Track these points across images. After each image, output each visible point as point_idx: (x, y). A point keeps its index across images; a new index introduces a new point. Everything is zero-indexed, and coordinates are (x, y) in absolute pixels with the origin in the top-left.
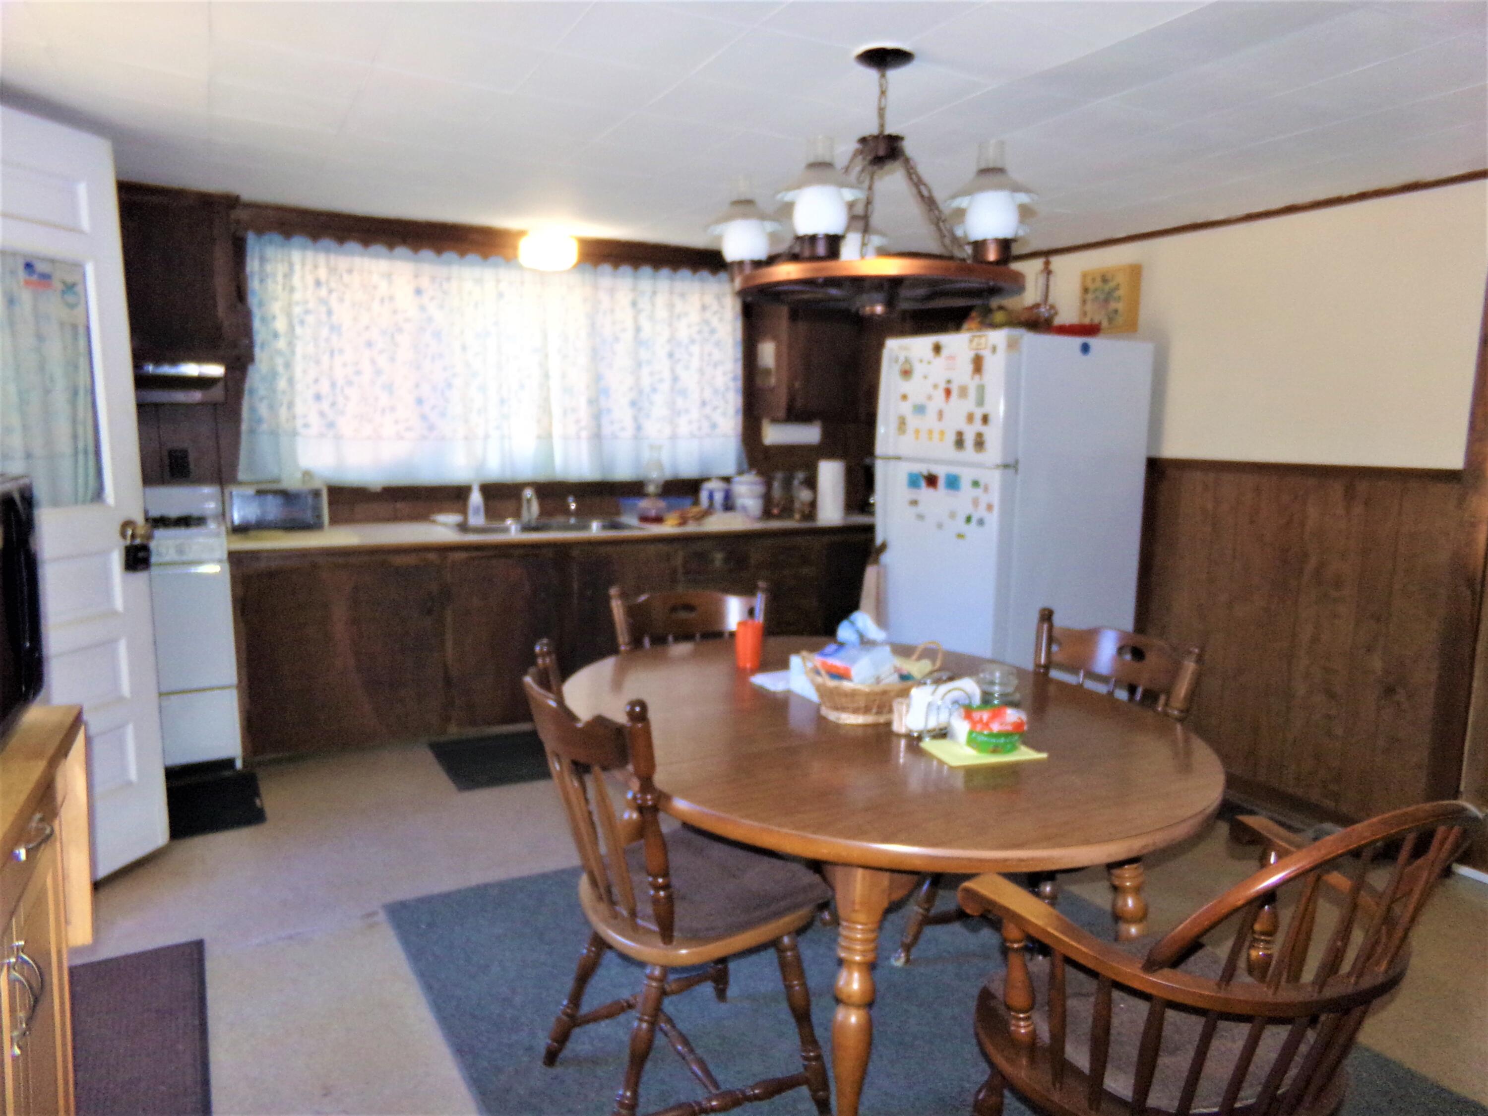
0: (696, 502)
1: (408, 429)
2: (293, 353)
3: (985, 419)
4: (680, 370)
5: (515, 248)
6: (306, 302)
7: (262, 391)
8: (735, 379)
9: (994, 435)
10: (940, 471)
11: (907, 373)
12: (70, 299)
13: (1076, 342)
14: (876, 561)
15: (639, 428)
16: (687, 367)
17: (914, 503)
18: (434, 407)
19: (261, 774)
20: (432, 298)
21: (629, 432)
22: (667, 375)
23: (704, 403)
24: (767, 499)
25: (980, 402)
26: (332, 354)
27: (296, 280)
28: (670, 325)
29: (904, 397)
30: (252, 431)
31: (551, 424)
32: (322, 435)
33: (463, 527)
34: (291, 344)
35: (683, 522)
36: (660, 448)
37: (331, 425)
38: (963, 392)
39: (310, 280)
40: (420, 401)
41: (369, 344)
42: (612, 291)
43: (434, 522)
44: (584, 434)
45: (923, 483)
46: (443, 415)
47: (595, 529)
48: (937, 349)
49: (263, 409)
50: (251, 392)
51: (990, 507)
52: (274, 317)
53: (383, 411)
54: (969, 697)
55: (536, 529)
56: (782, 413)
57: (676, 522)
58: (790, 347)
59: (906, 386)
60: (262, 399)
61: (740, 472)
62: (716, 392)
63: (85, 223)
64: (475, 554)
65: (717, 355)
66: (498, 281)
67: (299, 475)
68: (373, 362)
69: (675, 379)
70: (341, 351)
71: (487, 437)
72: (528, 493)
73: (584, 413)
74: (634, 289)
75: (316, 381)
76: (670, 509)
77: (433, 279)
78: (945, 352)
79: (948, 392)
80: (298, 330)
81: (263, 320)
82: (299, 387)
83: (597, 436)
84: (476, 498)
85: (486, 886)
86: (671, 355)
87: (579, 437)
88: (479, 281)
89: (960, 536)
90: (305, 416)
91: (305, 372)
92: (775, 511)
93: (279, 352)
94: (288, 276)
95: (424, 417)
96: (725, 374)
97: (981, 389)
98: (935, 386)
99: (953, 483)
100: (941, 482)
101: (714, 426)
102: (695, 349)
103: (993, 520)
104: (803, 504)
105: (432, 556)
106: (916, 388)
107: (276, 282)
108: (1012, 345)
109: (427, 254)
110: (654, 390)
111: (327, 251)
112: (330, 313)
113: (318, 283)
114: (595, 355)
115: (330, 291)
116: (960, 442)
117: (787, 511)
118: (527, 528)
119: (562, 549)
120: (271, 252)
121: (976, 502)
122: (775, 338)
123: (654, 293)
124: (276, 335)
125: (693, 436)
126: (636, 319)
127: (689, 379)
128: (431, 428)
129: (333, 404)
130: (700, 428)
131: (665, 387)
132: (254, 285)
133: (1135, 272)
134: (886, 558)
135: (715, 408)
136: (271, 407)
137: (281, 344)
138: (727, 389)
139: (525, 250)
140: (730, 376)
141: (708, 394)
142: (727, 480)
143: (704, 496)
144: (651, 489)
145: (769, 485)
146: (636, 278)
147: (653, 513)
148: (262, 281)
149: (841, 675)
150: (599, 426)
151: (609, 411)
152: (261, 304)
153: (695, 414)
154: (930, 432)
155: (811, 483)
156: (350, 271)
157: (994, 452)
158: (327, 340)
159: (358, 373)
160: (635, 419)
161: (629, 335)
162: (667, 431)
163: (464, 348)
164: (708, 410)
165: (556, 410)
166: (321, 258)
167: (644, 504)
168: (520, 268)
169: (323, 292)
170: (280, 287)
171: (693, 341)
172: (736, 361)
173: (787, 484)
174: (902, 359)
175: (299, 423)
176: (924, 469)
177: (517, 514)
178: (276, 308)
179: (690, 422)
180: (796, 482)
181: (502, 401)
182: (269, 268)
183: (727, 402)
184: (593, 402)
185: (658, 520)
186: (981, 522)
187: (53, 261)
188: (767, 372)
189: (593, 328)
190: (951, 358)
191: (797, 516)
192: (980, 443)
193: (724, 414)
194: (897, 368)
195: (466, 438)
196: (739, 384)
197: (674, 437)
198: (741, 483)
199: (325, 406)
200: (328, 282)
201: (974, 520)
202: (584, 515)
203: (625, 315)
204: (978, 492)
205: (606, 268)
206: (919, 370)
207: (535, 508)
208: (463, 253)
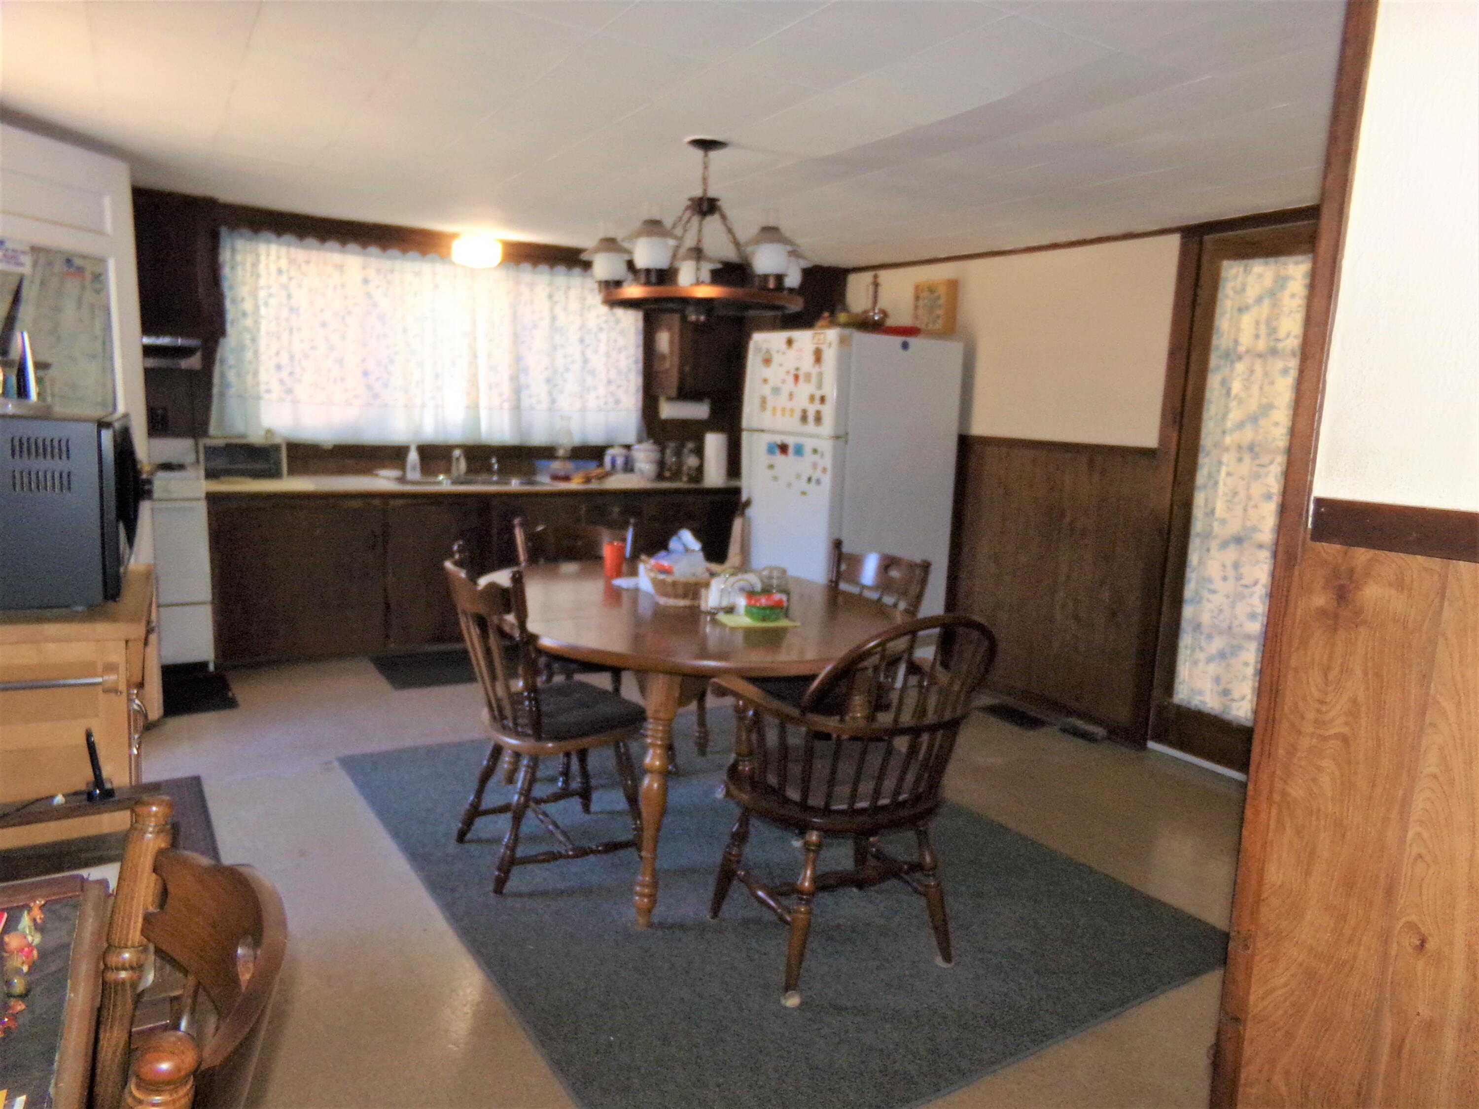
0: (601, 464)
1: (356, 397)
2: (258, 330)
3: (823, 399)
4: (589, 353)
5: (449, 248)
6: (269, 287)
7: (231, 360)
8: (636, 362)
9: (828, 411)
10: (790, 441)
11: (767, 361)
12: (98, 286)
13: (899, 340)
14: (743, 514)
15: (553, 401)
16: (596, 351)
17: (771, 467)
18: (378, 379)
19: (230, 676)
20: (378, 287)
21: (544, 405)
22: (578, 357)
23: (609, 382)
24: (661, 464)
25: (819, 386)
26: (291, 331)
27: (262, 268)
28: (581, 315)
29: (765, 381)
30: (222, 395)
31: (478, 397)
32: (281, 400)
33: (402, 480)
34: (257, 323)
35: (588, 480)
36: (569, 419)
37: (290, 391)
38: (808, 377)
39: (273, 269)
40: (366, 374)
41: (324, 325)
42: (532, 286)
43: (377, 475)
44: (506, 405)
45: (777, 451)
46: (386, 385)
47: (515, 485)
48: (790, 342)
49: (231, 376)
50: (222, 361)
51: (824, 470)
52: (243, 300)
53: (335, 381)
54: (752, 586)
55: (462, 483)
56: (673, 392)
57: (580, 480)
58: (682, 336)
59: (768, 372)
60: (230, 367)
61: (640, 441)
62: (619, 372)
63: (109, 226)
64: (409, 501)
65: (621, 342)
66: (434, 274)
67: (262, 433)
68: (327, 339)
69: (585, 361)
70: (299, 330)
71: (424, 405)
72: (457, 453)
73: (506, 388)
74: (550, 284)
75: (278, 354)
76: (577, 469)
77: (379, 271)
78: (795, 345)
79: (797, 377)
80: (263, 310)
81: (234, 301)
82: (263, 358)
83: (517, 408)
84: (413, 457)
85: (416, 749)
86: (582, 341)
87: (502, 408)
88: (418, 274)
89: (804, 493)
90: (268, 383)
91: (268, 346)
92: (667, 474)
93: (247, 329)
94: (255, 265)
95: (369, 387)
96: (627, 358)
97: (820, 376)
98: (788, 372)
99: (799, 450)
100: (791, 450)
101: (617, 402)
102: (603, 336)
103: (827, 479)
104: (690, 468)
105: (377, 502)
106: (774, 374)
107: (244, 269)
108: (843, 341)
109: (374, 250)
110: (567, 370)
111: (289, 245)
112: (289, 296)
113: (280, 272)
114: (516, 339)
115: (290, 279)
116: (804, 418)
117: (676, 475)
118: (454, 482)
119: (484, 500)
120: (240, 244)
121: (815, 466)
122: (670, 329)
123: (569, 288)
124: (244, 314)
125: (600, 410)
126: (552, 310)
127: (598, 361)
128: (376, 396)
129: (291, 374)
130: (606, 403)
131: (577, 367)
132: (226, 271)
133: (954, 286)
134: (750, 512)
135: (619, 387)
136: (239, 375)
137: (249, 322)
138: (630, 370)
139: (457, 249)
140: (632, 360)
141: (613, 374)
142: (628, 447)
143: (607, 460)
144: (561, 452)
145: (662, 451)
146: (552, 274)
147: (562, 473)
148: (233, 268)
149: (667, 571)
150: (519, 400)
151: (528, 387)
152: (231, 288)
153: (602, 391)
154: (783, 410)
155: (699, 452)
156: (307, 262)
157: (828, 427)
158: (287, 320)
159: (313, 348)
160: (550, 393)
161: (546, 323)
162: (578, 405)
163: (405, 330)
164: (613, 388)
165: (483, 386)
166: (283, 250)
167: (556, 466)
168: (453, 264)
169: (284, 279)
170: (248, 274)
171: (601, 329)
172: (638, 347)
173: (678, 453)
174: (764, 350)
175: (263, 388)
176: (779, 439)
177: (448, 471)
178: (244, 291)
179: (598, 398)
180: (686, 451)
181: (437, 376)
182: (239, 257)
183: (628, 381)
184: (514, 378)
185: (567, 478)
186: (818, 482)
187: (84, 257)
188: (663, 357)
189: (515, 317)
190: (800, 350)
191: (685, 479)
192: (818, 419)
193: (627, 392)
194: (759, 358)
195: (406, 406)
196: (640, 366)
197: (583, 410)
198: (640, 450)
199: (284, 374)
200: (288, 271)
201: (813, 481)
202: (505, 472)
203: (542, 304)
204: (816, 458)
205: (527, 267)
206: (777, 358)
207: (463, 465)
208: (404, 251)
